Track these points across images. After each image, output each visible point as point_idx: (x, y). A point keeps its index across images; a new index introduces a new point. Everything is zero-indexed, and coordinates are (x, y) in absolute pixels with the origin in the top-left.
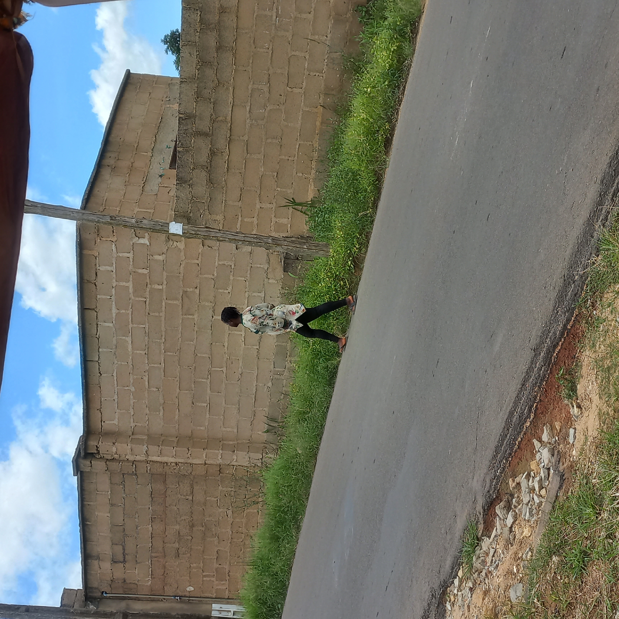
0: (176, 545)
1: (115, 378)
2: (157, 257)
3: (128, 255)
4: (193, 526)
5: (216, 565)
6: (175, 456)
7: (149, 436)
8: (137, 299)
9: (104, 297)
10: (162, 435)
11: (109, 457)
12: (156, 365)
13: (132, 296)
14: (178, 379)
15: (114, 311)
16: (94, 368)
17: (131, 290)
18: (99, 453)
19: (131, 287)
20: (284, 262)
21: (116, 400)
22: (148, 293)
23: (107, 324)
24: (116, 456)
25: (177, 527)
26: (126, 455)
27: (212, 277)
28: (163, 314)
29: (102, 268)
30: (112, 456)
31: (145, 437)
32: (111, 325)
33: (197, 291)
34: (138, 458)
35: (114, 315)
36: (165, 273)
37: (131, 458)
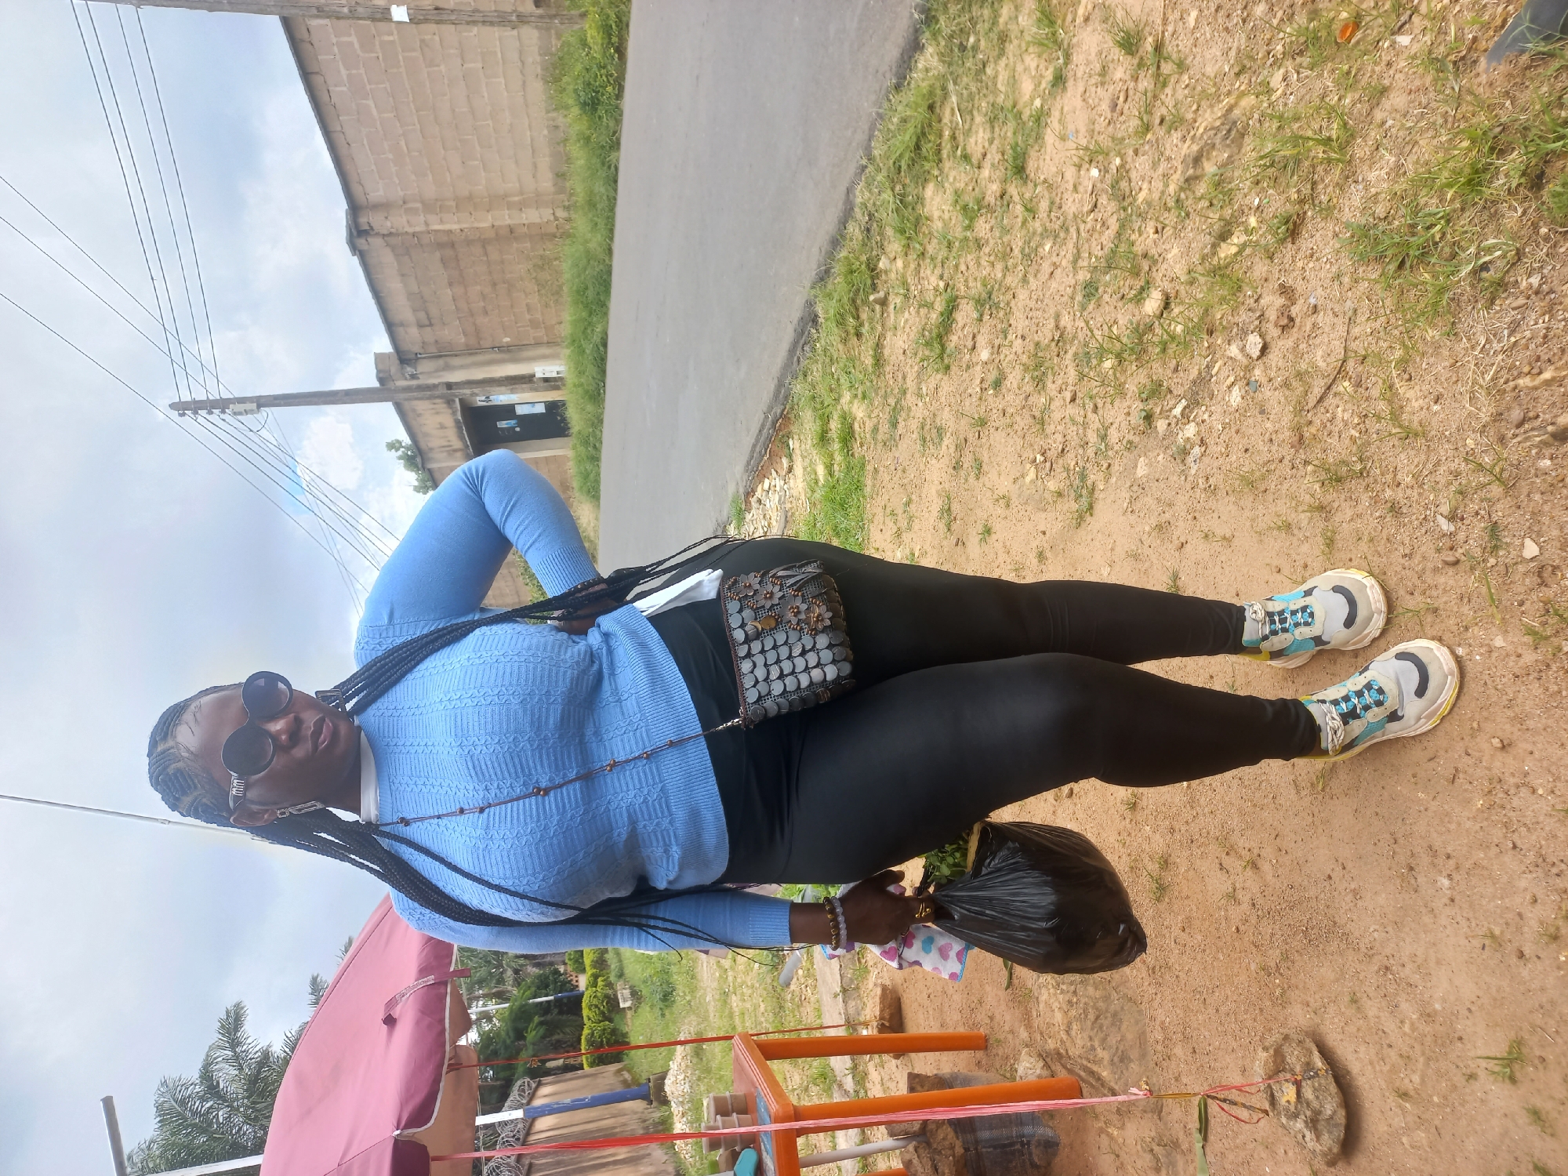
0: (482, 304)
1: (367, 147)
4: (494, 285)
5: (528, 317)
6: (459, 222)
7: (423, 202)
10: (437, 201)
11: (386, 232)
12: (410, 128)
13: (359, 52)
14: (439, 139)
15: (344, 72)
16: (340, 140)
17: (357, 46)
18: (372, 228)
21: (375, 170)
22: (378, 47)
23: (338, 89)
24: (393, 230)
25: (478, 288)
26: (403, 228)
28: (402, 70)
30: (388, 230)
31: (419, 205)
32: (344, 89)
33: (437, 38)
34: (418, 229)
35: (345, 77)
37: (411, 230)
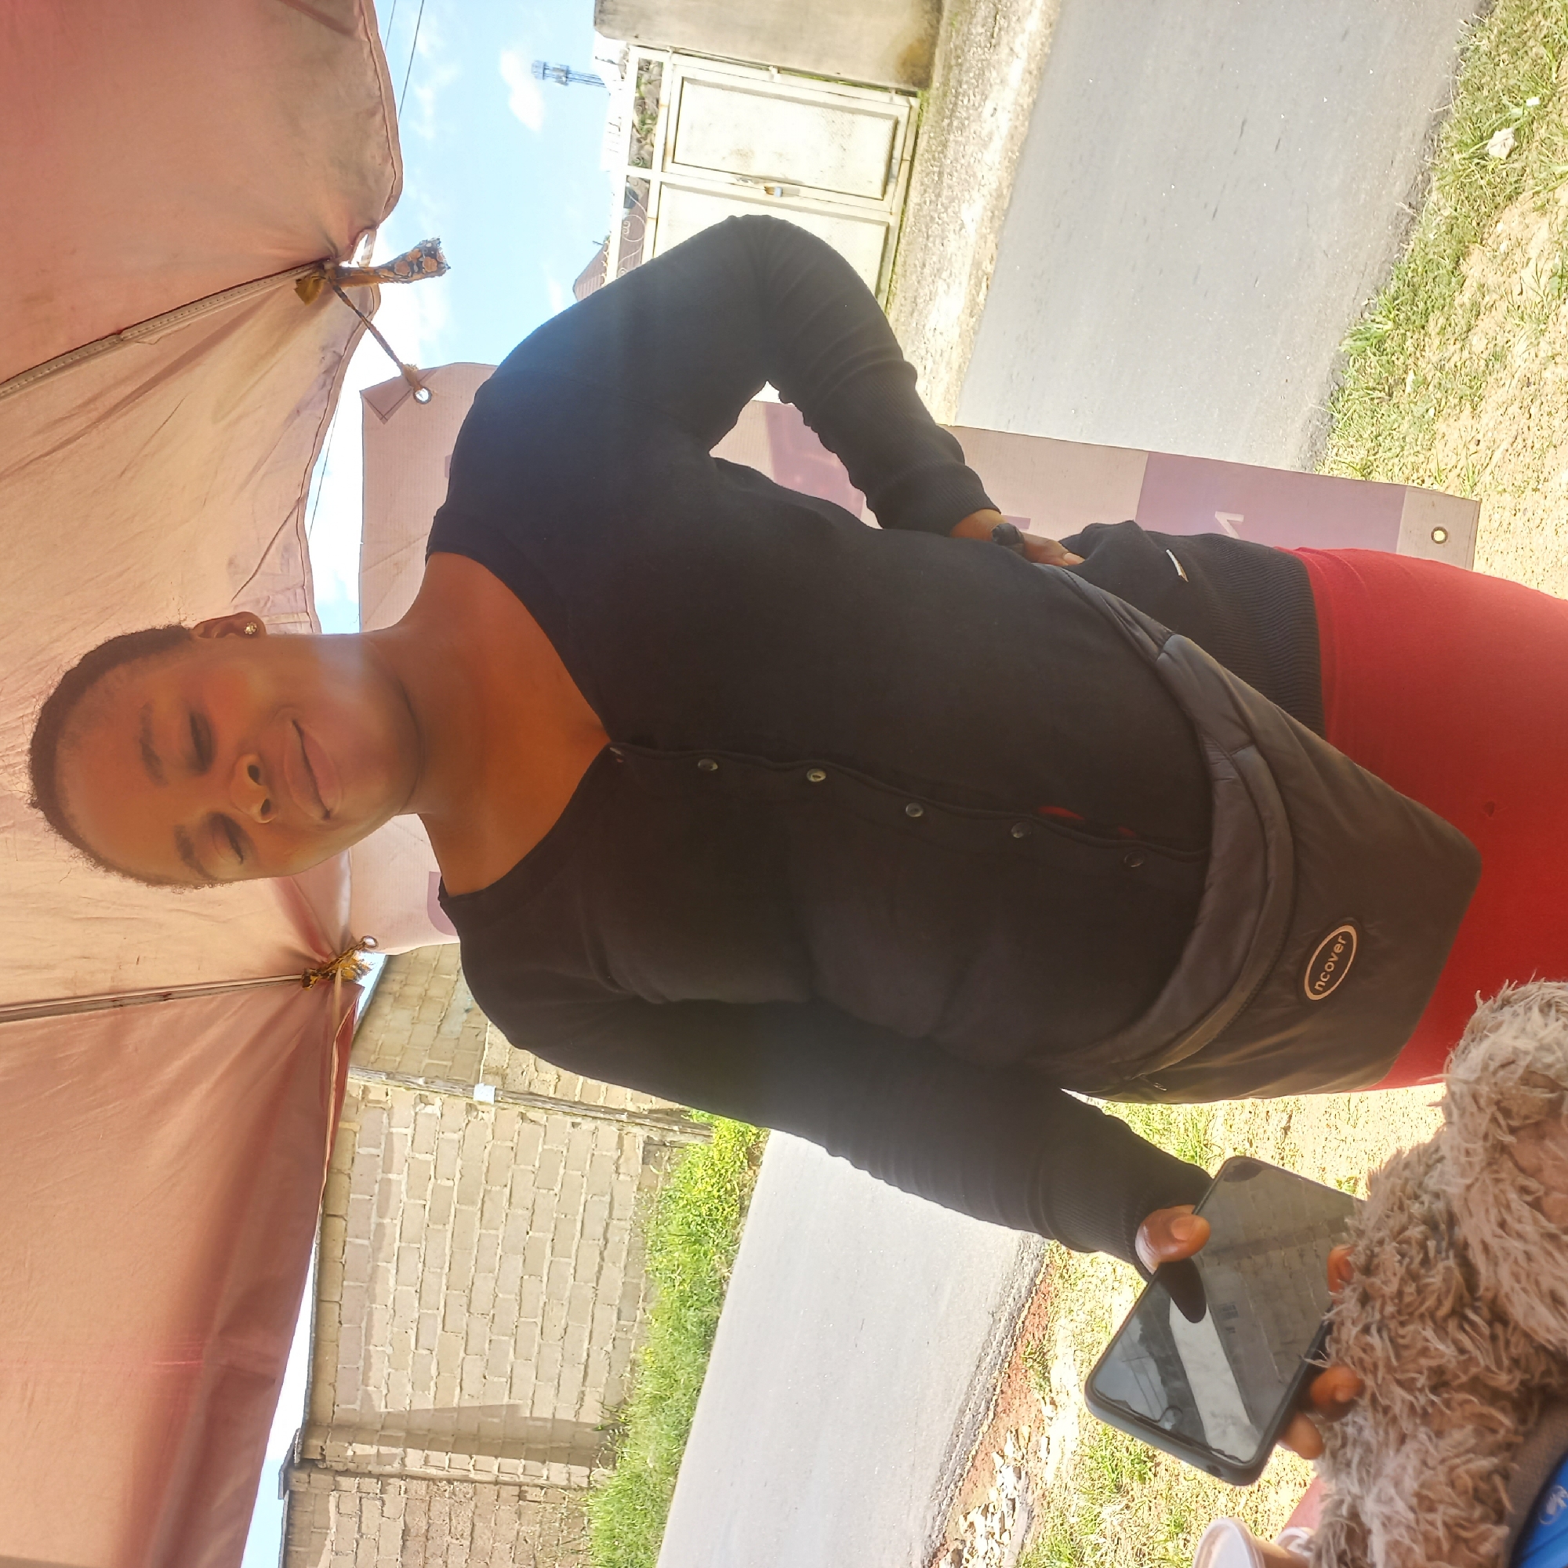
1: (363, 1332)
2: (449, 1135)
3: (405, 1131)
6: (450, 1465)
7: (408, 1431)
8: (412, 1201)
9: (359, 1197)
10: (429, 1430)
11: (340, 1467)
12: (430, 1312)
13: (404, 1197)
14: (464, 1334)
15: (374, 1220)
16: (332, 1314)
17: (404, 1189)
18: (324, 1459)
19: (404, 1182)
20: (644, 1148)
21: (361, 1369)
22: (429, 1192)
23: (359, 1241)
24: (351, 1466)
26: (368, 1464)
27: (530, 1168)
28: (449, 1227)
29: (362, 1151)
30: (345, 1464)
31: (402, 1434)
32: (366, 1242)
33: (507, 1191)
34: (388, 1469)
35: (373, 1227)
36: (459, 1162)
37: (375, 1467)
